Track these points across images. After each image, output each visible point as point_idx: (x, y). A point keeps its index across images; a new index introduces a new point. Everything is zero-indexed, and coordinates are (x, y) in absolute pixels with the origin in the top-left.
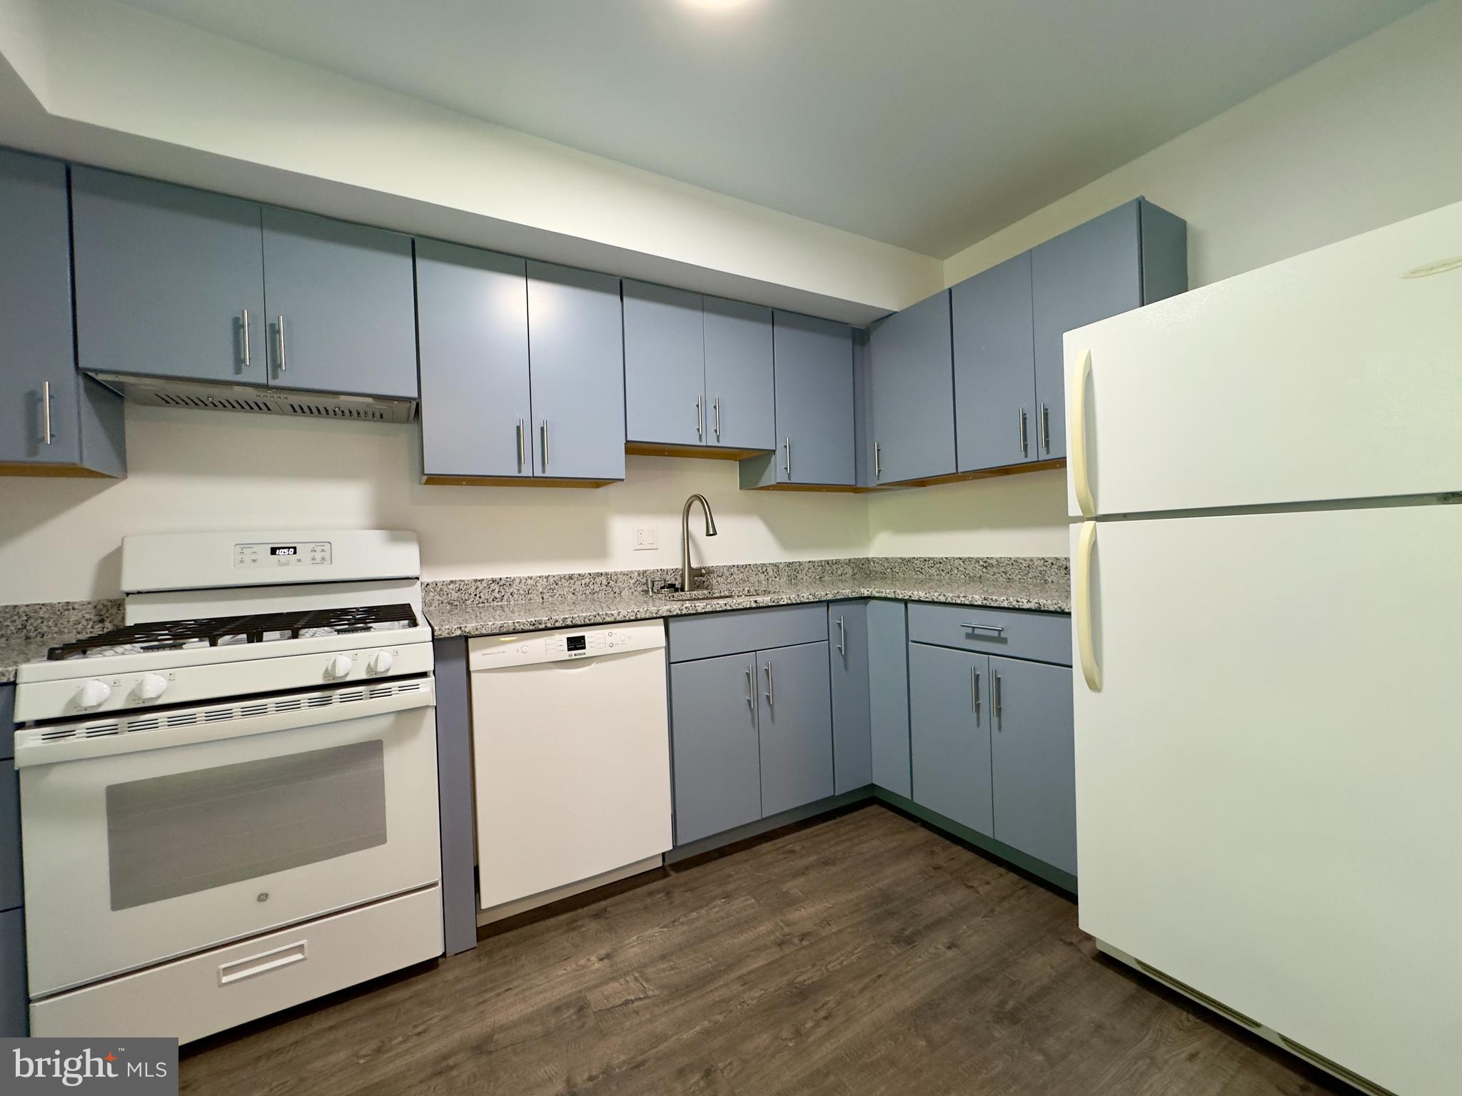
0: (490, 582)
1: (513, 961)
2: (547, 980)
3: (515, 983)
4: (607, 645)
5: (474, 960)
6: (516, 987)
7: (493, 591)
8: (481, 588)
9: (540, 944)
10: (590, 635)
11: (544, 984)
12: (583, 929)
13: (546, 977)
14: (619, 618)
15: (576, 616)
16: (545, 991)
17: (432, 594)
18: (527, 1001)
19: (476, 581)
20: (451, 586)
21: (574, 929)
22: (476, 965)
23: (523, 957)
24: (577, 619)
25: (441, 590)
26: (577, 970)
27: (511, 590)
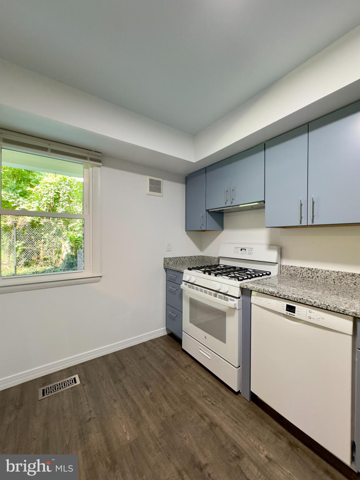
0: (307, 269)
1: (249, 418)
2: (246, 435)
3: (240, 424)
4: (308, 317)
5: (244, 404)
6: (238, 425)
7: (308, 273)
8: (303, 271)
9: (261, 424)
10: (298, 307)
11: (244, 435)
12: (279, 440)
13: (247, 435)
14: (314, 305)
15: (290, 296)
16: (241, 437)
17: (284, 270)
18: (234, 432)
19: (301, 268)
20: (291, 268)
21: (277, 436)
22: (242, 406)
23: (253, 421)
24: (291, 297)
25: (288, 269)
26: (256, 447)
27: (317, 275)
